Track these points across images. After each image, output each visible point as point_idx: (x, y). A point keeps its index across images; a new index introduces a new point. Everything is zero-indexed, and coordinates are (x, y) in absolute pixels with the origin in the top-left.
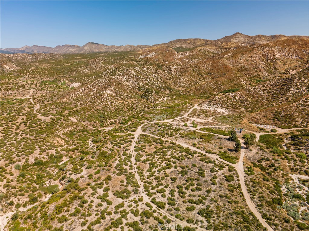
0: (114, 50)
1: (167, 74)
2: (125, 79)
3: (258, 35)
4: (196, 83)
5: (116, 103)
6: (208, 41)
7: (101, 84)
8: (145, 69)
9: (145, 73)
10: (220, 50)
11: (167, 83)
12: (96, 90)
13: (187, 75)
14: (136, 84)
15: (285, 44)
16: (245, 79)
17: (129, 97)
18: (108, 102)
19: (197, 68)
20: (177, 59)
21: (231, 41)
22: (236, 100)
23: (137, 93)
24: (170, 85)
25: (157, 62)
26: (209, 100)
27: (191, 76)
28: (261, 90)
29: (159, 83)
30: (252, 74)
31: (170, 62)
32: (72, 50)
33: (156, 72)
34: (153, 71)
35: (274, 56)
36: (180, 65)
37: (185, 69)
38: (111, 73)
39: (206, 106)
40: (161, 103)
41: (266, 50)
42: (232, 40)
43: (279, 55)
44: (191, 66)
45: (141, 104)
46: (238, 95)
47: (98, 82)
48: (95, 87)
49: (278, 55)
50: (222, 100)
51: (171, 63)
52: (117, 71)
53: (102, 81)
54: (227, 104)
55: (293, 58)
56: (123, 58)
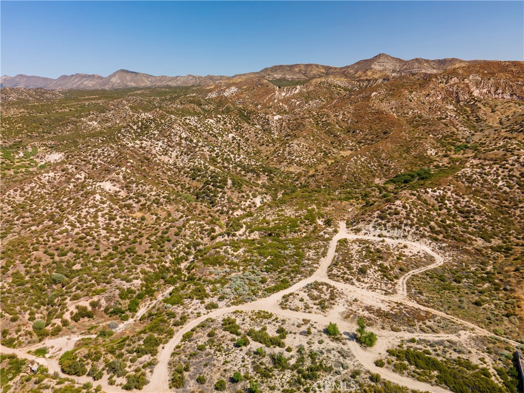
0: (164, 83)
1: (259, 132)
2: (161, 146)
3: (416, 59)
4: (326, 154)
5: (122, 220)
6: (330, 68)
7: (99, 161)
8: (212, 121)
9: (211, 132)
10: (358, 84)
11: (262, 155)
12: (85, 178)
13: (305, 136)
14: (186, 159)
15: (486, 72)
16: (433, 144)
17: (162, 200)
18: (100, 219)
19: (324, 119)
20: (279, 101)
21: (371, 69)
22: (449, 210)
23: (187, 186)
24: (268, 158)
25: (241, 106)
26: (378, 212)
27: (313, 136)
28: (499, 178)
29: (242, 156)
30: (441, 132)
31: (264, 106)
32: (89, 84)
33: (237, 128)
34: (229, 126)
35: (471, 93)
36: (285, 111)
37: (298, 121)
38: (139, 131)
39: (372, 229)
40: (248, 216)
41: (452, 83)
42: (373, 66)
43: (478, 91)
44: (312, 114)
45: (192, 222)
46: (449, 193)
47: (94, 156)
48: (83, 167)
49: (476, 93)
50: (415, 211)
51: (268, 108)
52: (153, 125)
53: (104, 153)
54: (429, 224)
55: (504, 99)
56: (176, 97)
